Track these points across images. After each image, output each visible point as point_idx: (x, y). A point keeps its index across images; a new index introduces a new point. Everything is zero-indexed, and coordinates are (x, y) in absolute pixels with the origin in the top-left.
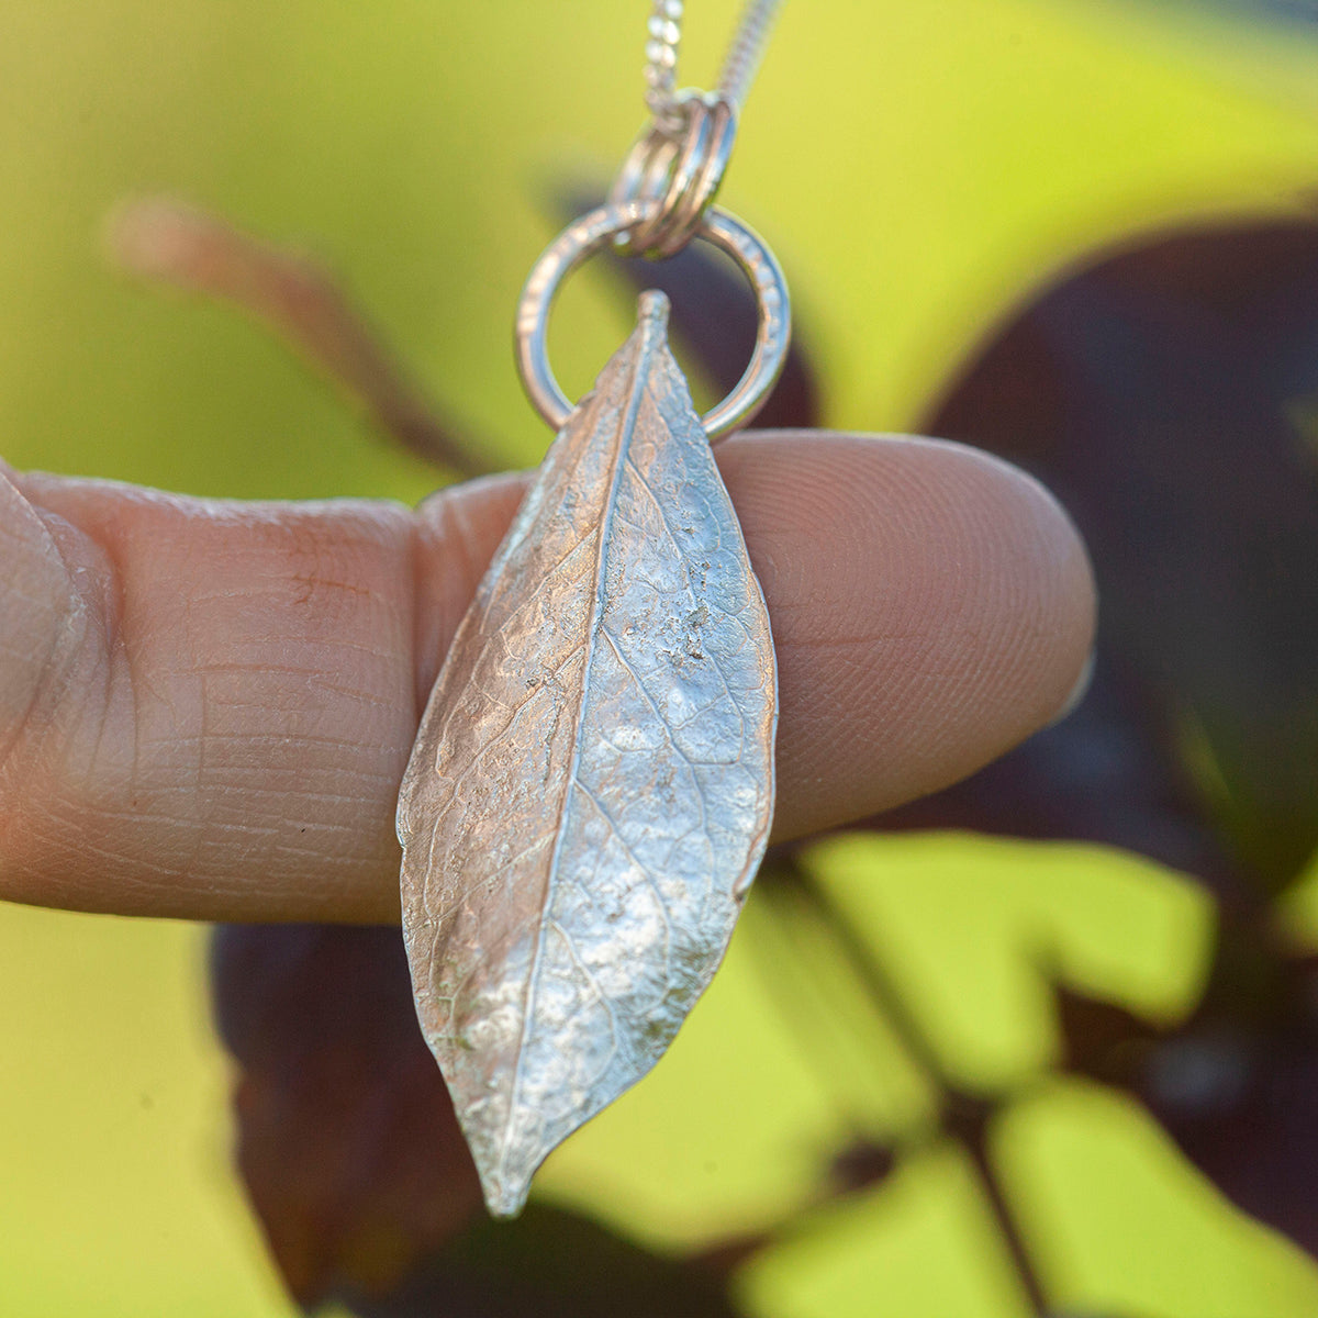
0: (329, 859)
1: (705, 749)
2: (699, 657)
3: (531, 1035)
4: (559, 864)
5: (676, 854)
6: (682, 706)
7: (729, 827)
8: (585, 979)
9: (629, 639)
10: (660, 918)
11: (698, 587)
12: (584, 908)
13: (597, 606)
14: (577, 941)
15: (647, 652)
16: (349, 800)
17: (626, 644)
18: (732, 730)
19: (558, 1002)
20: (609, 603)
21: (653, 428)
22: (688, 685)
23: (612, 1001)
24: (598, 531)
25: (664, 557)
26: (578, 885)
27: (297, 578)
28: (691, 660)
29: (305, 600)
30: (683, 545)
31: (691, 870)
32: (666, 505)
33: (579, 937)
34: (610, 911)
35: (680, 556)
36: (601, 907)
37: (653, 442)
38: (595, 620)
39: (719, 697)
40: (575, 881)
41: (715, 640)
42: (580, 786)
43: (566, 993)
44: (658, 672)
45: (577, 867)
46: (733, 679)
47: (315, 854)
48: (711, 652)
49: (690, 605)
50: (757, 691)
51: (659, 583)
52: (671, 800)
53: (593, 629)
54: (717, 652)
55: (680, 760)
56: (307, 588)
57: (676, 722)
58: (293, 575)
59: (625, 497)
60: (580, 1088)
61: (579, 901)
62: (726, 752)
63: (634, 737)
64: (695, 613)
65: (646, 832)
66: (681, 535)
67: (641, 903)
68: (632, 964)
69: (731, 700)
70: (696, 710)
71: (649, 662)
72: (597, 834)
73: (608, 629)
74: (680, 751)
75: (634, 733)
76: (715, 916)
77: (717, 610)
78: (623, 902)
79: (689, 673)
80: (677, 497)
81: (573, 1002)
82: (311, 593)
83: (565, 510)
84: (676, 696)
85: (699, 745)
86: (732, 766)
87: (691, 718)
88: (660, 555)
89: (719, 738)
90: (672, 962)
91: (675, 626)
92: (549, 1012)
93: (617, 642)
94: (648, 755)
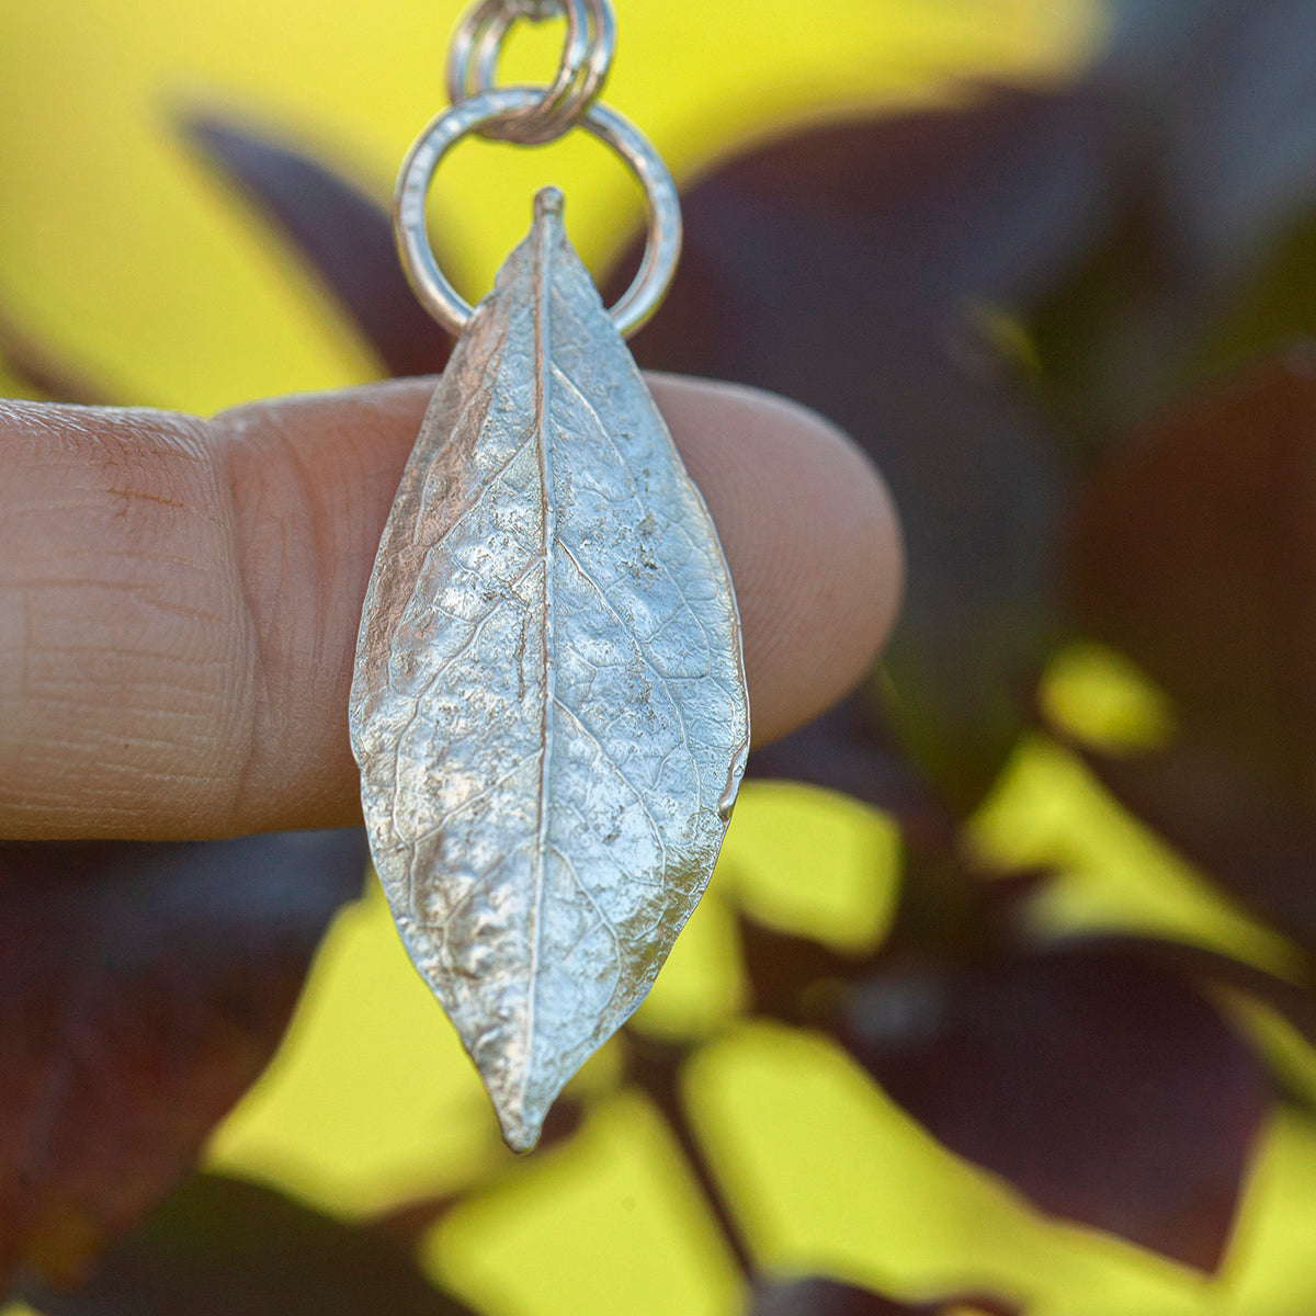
0: (148, 775)
1: (674, 662)
2: (653, 567)
3: (540, 963)
4: (550, 784)
5: (662, 772)
6: (648, 619)
7: (710, 743)
8: (589, 903)
9: (586, 551)
10: (655, 838)
11: (644, 494)
12: (580, 830)
13: (550, 516)
14: (577, 864)
15: (605, 562)
16: (172, 715)
17: (584, 555)
18: (697, 642)
19: (564, 927)
20: (560, 512)
21: (571, 329)
22: (649, 596)
23: (615, 925)
24: (538, 438)
25: (609, 464)
26: (572, 805)
27: (112, 491)
28: (648, 570)
29: (124, 513)
30: (624, 451)
31: (680, 788)
32: (602, 409)
33: (579, 860)
34: (605, 832)
35: (622, 461)
36: (597, 828)
37: (574, 344)
38: (550, 530)
39: (679, 608)
40: (569, 802)
41: (665, 548)
42: (560, 703)
43: (570, 918)
44: (620, 583)
45: (568, 788)
46: (688, 589)
47: (136, 770)
48: (664, 562)
49: (639, 513)
50: (712, 601)
51: (606, 490)
52: (651, 717)
53: (550, 539)
54: (668, 561)
55: (654, 675)
56: (124, 501)
57: (643, 635)
58: (109, 488)
59: (558, 401)
60: (591, 1017)
61: (574, 823)
62: (693, 664)
63: (607, 652)
64: (644, 521)
65: (632, 750)
66: (621, 440)
67: (634, 823)
68: (631, 886)
69: (690, 611)
70: (661, 622)
71: (608, 574)
72: (583, 752)
73: (564, 540)
74: (652, 665)
75: (606, 648)
76: (703, 836)
77: (662, 517)
78: (617, 823)
79: (648, 583)
80: (609, 402)
81: (578, 927)
82: (128, 506)
83: (497, 415)
84: (639, 607)
85: (669, 659)
86: (703, 680)
87: (657, 631)
88: (604, 462)
89: (686, 651)
90: (666, 883)
91: (628, 534)
92: (555, 937)
93: (576, 553)
94: (621, 669)
